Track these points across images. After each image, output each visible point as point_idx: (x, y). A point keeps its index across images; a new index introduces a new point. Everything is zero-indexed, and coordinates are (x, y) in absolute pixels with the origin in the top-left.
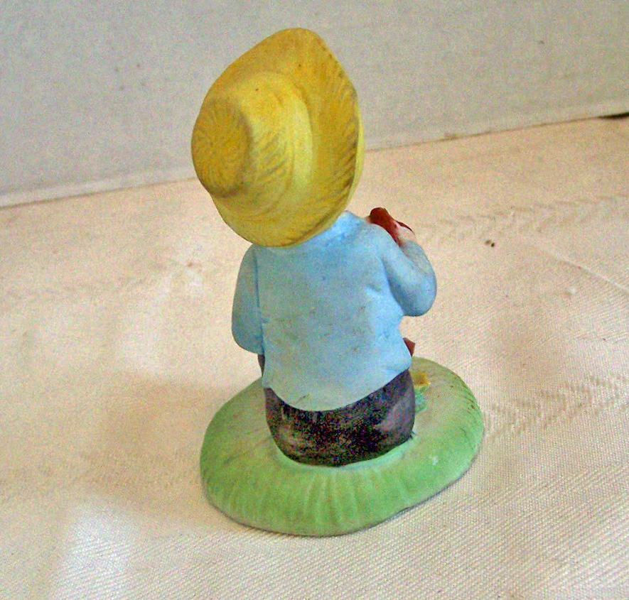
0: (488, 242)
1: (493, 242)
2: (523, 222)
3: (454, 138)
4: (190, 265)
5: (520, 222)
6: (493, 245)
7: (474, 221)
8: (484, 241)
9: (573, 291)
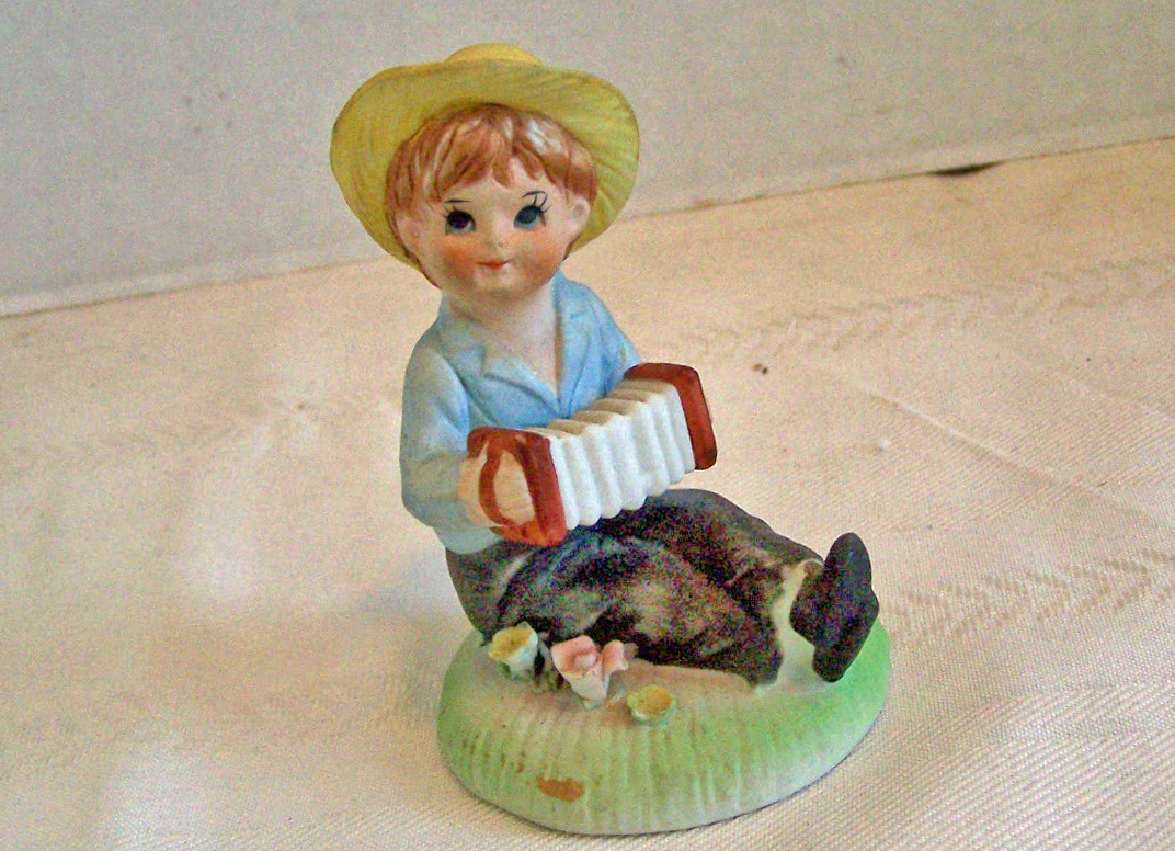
0: (757, 367)
1: (764, 366)
2: (811, 336)
3: (707, 205)
4: (301, 407)
5: (806, 336)
6: (765, 371)
7: (736, 335)
8: (753, 365)
9: (886, 443)
